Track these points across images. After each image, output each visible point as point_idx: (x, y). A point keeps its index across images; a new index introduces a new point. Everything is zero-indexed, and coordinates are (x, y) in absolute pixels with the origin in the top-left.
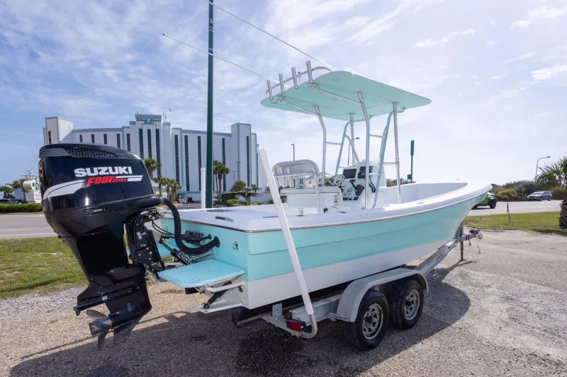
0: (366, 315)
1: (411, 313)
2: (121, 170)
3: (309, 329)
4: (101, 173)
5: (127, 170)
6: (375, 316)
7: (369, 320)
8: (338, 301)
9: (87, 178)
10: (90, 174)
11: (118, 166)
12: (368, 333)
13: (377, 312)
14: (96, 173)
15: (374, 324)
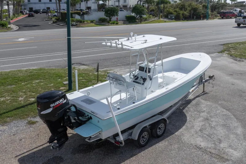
0: (142, 136)
1: (161, 131)
2: (61, 100)
3: (121, 143)
4: (57, 104)
5: (63, 100)
6: (146, 136)
7: (143, 137)
8: (132, 132)
9: (53, 106)
10: (54, 105)
11: (60, 100)
12: (143, 141)
13: (146, 134)
14: (56, 104)
15: (145, 138)
